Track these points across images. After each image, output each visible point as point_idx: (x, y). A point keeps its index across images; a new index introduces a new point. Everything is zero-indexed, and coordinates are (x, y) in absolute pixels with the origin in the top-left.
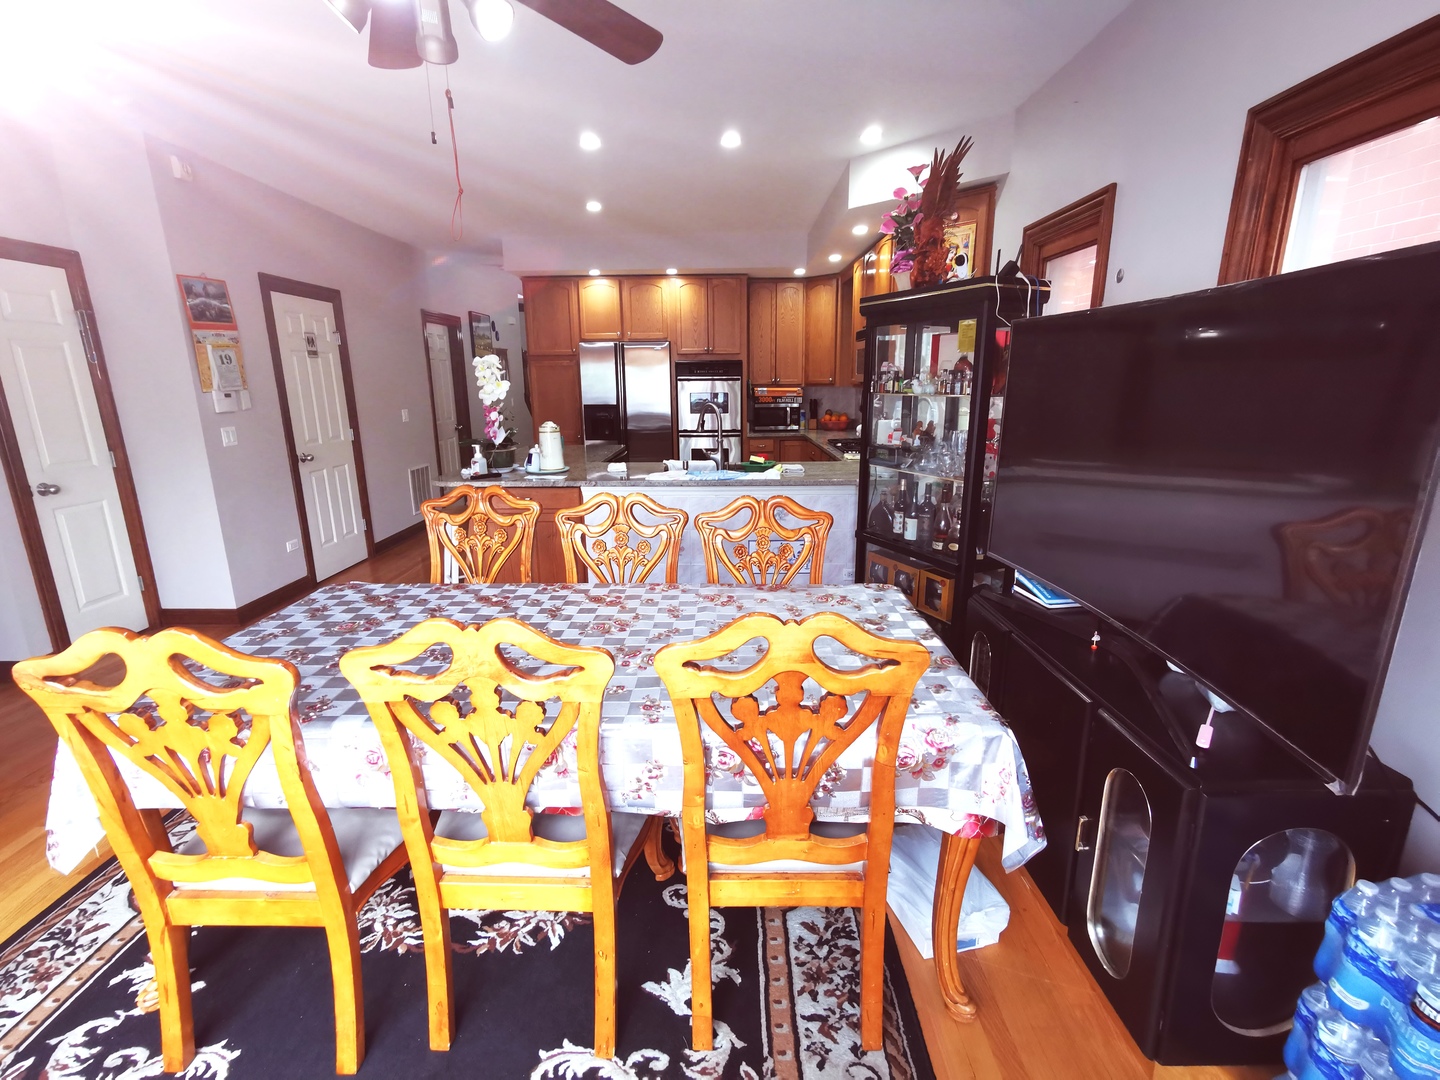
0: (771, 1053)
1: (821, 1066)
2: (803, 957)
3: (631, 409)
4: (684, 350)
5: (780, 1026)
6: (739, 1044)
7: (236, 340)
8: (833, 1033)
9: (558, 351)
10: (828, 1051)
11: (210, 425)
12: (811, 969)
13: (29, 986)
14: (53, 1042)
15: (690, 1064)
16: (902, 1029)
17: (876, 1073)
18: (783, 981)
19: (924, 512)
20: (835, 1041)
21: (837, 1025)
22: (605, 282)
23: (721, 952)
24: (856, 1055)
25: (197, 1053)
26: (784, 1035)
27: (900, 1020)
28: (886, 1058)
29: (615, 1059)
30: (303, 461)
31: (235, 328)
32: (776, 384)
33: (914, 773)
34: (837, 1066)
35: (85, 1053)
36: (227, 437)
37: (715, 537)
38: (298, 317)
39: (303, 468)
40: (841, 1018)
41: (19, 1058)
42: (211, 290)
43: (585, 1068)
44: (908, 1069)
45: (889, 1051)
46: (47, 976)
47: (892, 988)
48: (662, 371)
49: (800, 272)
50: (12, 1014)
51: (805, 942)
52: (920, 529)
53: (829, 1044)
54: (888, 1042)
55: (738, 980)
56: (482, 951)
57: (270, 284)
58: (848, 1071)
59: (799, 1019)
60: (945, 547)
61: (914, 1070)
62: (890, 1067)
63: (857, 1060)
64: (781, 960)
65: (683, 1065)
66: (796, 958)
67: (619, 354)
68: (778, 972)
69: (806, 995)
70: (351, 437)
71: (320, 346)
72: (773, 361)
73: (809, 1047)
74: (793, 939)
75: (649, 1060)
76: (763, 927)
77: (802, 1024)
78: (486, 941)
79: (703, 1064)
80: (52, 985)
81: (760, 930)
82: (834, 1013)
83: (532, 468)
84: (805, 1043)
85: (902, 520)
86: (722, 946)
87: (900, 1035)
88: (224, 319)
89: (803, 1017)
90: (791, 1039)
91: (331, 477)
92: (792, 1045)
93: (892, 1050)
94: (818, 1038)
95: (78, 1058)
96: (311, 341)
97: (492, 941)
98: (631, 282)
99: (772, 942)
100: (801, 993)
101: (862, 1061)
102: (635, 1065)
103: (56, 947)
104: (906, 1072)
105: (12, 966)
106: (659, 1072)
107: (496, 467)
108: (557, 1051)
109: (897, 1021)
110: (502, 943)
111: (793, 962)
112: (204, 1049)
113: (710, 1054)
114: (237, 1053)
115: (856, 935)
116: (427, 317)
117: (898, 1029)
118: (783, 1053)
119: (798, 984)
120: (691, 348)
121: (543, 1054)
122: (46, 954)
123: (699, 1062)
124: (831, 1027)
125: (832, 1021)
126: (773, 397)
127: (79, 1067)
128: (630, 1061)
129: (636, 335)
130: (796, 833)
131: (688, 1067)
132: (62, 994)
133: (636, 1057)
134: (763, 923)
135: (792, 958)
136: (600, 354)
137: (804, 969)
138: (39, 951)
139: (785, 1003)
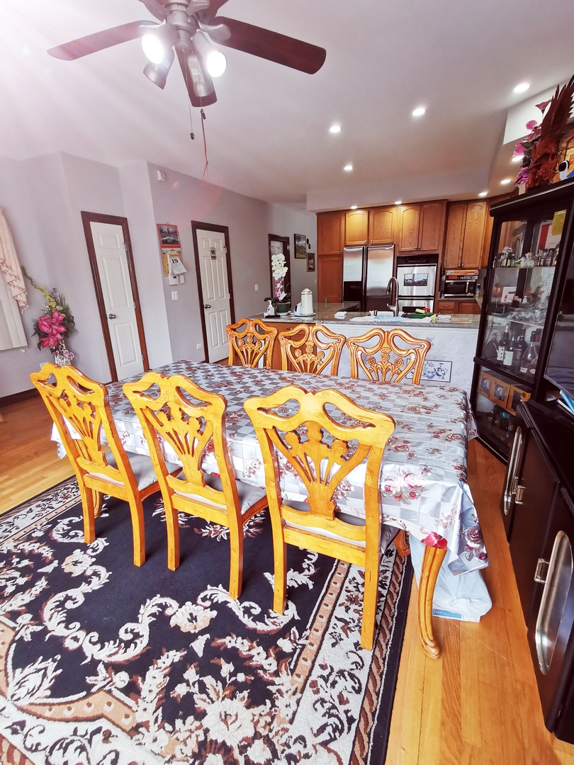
0: (310, 628)
1: (334, 645)
2: (351, 587)
3: (369, 286)
4: (403, 249)
5: (322, 617)
6: (297, 617)
7: (180, 252)
8: (348, 632)
9: (332, 252)
10: (341, 639)
11: (167, 290)
12: (352, 595)
13: (61, 499)
14: (59, 521)
15: (269, 617)
16: (390, 646)
17: (362, 661)
18: (334, 596)
19: (518, 347)
20: (348, 637)
21: (353, 629)
22: (360, 212)
23: (309, 571)
24: (356, 648)
25: (96, 539)
26: (322, 623)
27: (391, 640)
28: (372, 656)
29: (237, 601)
30: (206, 308)
31: (180, 247)
32: (461, 268)
33: (396, 497)
34: (342, 649)
35: (66, 528)
36: (174, 295)
37: (357, 351)
38: (209, 240)
39: (206, 312)
40: (356, 626)
41: (48, 524)
42: (171, 230)
43: (223, 600)
44: (382, 667)
45: (376, 653)
46: (67, 498)
47: (395, 622)
48: (390, 262)
49: (483, 194)
50: (52, 508)
51: (356, 581)
52: (514, 358)
53: (343, 636)
54: (377, 649)
55: (311, 587)
56: (204, 535)
57: (196, 226)
58: (347, 653)
59: (333, 617)
60: (528, 371)
61: (385, 669)
62: (372, 662)
63: (355, 650)
64: (339, 585)
65: (266, 616)
66: (347, 587)
67: (365, 255)
68: (334, 591)
69: (343, 607)
70: (229, 298)
71: (217, 254)
72: (461, 254)
73: (331, 634)
74: (350, 577)
75: (252, 607)
76: (337, 566)
77: (334, 620)
78: (208, 531)
79: (275, 620)
80: (67, 501)
81: (334, 567)
82: (354, 622)
83: (297, 313)
84: (331, 630)
85: (503, 352)
86: (310, 568)
87: (387, 648)
88: (175, 243)
89: (336, 617)
90: (324, 626)
91: (219, 316)
92: (323, 629)
93: (378, 653)
94: (339, 630)
95: (63, 529)
96: (213, 252)
97: (210, 532)
98: (376, 211)
99: (337, 575)
100: (340, 605)
101: (357, 652)
102: (244, 607)
103: (74, 488)
104: (380, 668)
105: (59, 491)
106: (254, 615)
107: (278, 312)
108: (215, 588)
109: (389, 640)
110: (214, 534)
111: (344, 588)
112: (99, 539)
113: (281, 616)
114: (108, 544)
115: (387, 587)
116: (273, 238)
117: (387, 645)
118: (317, 631)
119: (342, 599)
120: (408, 247)
121: (209, 587)
122: (70, 490)
123: (274, 618)
124: (349, 628)
125: (350, 625)
126: (458, 276)
127: (62, 532)
128: (243, 605)
129: (375, 242)
130: (326, 515)
131: (267, 618)
132: (68, 505)
133: (247, 604)
134: (338, 564)
135: (345, 585)
136: (354, 254)
137: (349, 594)
138: (68, 488)
139: (330, 607)
